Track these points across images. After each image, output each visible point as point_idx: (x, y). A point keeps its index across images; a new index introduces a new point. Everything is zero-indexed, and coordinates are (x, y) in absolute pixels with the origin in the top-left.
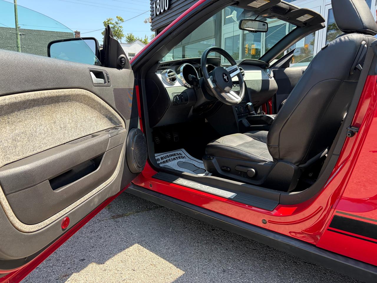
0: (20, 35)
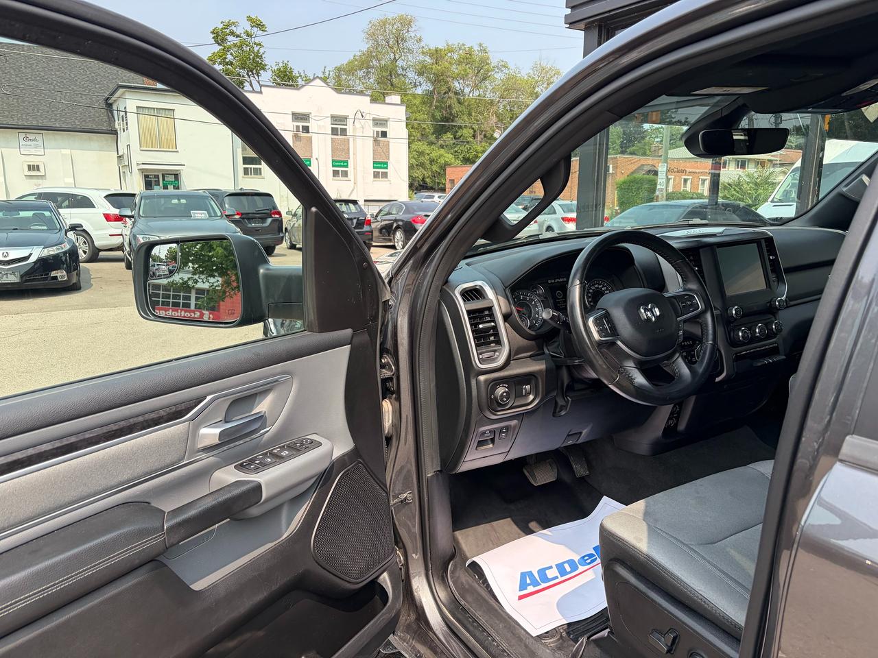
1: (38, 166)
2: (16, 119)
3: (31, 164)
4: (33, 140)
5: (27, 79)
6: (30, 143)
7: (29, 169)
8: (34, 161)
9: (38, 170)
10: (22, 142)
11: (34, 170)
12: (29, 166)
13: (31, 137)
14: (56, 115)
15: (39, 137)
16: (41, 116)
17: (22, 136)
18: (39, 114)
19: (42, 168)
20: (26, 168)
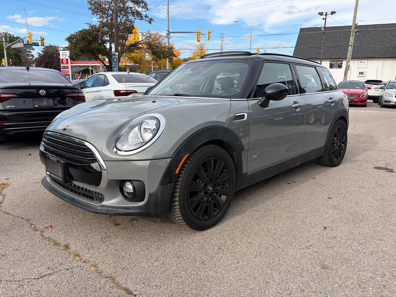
0: (356, 32)
1: (363, 72)
2: (359, 55)
3: (361, 72)
4: (364, 62)
5: (367, 39)
6: (361, 64)
7: (360, 74)
8: (362, 71)
9: (363, 74)
10: (359, 63)
11: (361, 74)
12: (360, 73)
13: (363, 61)
14: (375, 52)
15: (366, 61)
16: (369, 53)
17: (359, 61)
18: (368, 52)
19: (364, 73)
20: (358, 73)
